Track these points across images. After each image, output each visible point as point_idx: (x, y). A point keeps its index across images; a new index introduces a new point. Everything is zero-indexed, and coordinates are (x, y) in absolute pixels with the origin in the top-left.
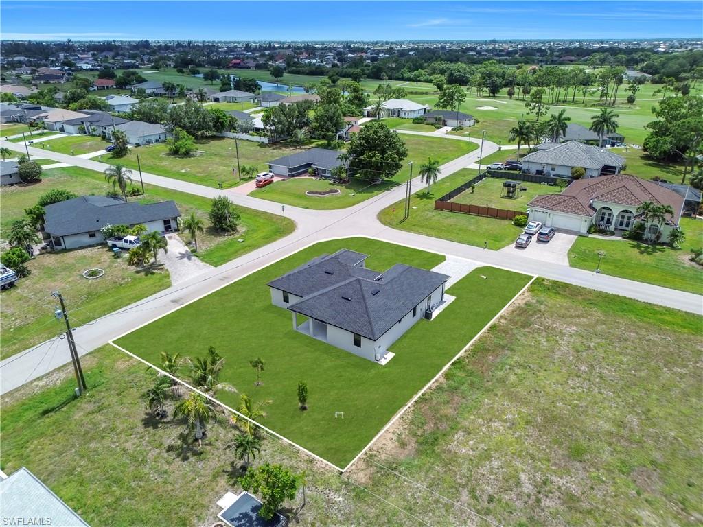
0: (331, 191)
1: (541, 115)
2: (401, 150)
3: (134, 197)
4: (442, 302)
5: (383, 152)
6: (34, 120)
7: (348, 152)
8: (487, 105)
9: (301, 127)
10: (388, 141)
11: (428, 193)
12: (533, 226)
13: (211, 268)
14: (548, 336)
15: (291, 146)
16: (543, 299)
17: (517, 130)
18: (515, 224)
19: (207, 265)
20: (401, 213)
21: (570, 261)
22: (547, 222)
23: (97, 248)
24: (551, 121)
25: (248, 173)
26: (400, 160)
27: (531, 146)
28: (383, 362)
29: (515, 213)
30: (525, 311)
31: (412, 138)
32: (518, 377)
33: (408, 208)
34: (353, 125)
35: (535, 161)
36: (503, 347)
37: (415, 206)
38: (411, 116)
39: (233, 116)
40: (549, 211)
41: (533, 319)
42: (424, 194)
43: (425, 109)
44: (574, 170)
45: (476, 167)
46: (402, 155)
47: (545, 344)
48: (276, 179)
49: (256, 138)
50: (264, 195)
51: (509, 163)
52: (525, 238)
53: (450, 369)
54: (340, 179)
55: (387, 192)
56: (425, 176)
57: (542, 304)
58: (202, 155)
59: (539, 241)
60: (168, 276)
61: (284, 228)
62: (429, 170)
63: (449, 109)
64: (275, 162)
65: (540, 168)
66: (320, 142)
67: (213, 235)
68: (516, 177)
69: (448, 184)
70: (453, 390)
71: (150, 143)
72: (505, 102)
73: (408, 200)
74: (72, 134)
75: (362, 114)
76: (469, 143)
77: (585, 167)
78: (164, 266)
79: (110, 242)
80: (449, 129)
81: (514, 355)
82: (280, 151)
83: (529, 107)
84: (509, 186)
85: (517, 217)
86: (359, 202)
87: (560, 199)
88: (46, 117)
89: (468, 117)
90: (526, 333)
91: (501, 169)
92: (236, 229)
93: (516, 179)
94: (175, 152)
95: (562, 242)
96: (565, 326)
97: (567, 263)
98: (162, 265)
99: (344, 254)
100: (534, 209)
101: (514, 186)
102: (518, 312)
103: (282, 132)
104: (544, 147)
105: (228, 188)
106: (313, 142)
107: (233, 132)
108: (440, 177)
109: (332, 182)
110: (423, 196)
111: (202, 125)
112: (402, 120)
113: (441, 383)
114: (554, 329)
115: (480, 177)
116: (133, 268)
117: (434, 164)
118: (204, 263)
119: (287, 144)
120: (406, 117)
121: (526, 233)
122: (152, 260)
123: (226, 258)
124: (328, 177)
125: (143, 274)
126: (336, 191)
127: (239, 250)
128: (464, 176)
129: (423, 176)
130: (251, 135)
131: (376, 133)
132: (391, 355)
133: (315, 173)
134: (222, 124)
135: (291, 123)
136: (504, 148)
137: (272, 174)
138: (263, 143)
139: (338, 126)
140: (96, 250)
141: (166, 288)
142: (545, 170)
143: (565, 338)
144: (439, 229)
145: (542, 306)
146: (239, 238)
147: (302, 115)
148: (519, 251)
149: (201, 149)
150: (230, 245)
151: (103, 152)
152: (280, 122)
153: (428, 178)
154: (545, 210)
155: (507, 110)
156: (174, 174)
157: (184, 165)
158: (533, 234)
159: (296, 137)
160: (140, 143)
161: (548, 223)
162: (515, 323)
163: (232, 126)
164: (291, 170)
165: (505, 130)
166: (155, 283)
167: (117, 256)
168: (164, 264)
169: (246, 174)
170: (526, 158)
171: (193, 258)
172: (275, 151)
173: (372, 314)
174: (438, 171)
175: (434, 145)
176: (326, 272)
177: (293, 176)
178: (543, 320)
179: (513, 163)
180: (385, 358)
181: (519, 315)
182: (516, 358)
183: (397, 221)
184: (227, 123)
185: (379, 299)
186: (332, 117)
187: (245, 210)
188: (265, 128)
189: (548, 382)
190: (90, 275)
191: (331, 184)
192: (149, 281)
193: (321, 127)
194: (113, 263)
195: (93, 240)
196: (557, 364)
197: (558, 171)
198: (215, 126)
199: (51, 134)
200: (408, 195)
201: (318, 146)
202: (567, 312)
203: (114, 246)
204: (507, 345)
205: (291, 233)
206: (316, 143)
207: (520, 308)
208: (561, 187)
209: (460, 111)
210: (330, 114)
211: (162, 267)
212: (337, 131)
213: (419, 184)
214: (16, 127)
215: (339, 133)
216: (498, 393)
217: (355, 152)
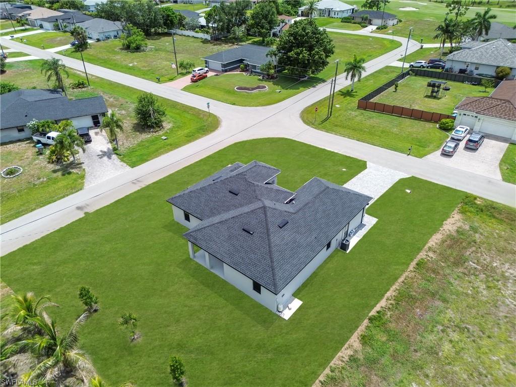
0: (258, 87)
1: (460, 15)
2: (328, 47)
3: (80, 89)
4: (361, 225)
5: (311, 48)
6: (20, 17)
7: (277, 48)
8: (410, 7)
9: (239, 26)
10: (316, 38)
11: (352, 91)
12: (461, 130)
13: (128, 168)
14: (488, 281)
15: (230, 43)
16: (476, 224)
17: (443, 28)
18: (440, 128)
19: (125, 165)
20: (324, 112)
21: (503, 175)
22: (475, 127)
23: (26, 142)
24: (475, 19)
25: (185, 68)
26: (327, 56)
27: (454, 45)
28: (287, 315)
29: (441, 116)
30: (457, 242)
31: (340, 36)
32: (454, 347)
33: (331, 107)
34: (286, 24)
35: (460, 60)
36: (433, 295)
37: (338, 104)
38: (340, 15)
39: (182, 15)
40: (479, 116)
41: (468, 253)
42: (348, 91)
43: (353, 9)
44: (499, 70)
45: (400, 64)
46: (329, 52)
47: (485, 292)
48: (210, 74)
49: (201, 35)
50: (198, 90)
51: (431, 62)
52: (453, 145)
53: (367, 327)
54: (268, 75)
55: (312, 89)
56: (350, 74)
57: (476, 232)
58: (151, 50)
59: (467, 148)
60: (83, 177)
61: (208, 124)
62: (354, 68)
63: (375, 9)
64: (211, 57)
65: (464, 67)
66: (257, 39)
67: (138, 131)
68: (438, 76)
69: (372, 81)
70: (372, 363)
71: (109, 38)
72: (425, 4)
73: (332, 97)
74: (49, 30)
75: (296, 14)
76: (392, 41)
77: (511, 66)
78: (82, 165)
79: (35, 138)
80: (374, 28)
81: (447, 308)
82: (219, 47)
83: (450, 8)
84: (433, 86)
85: (444, 120)
86: (284, 99)
87: (492, 103)
88: (29, 15)
89: (393, 17)
90: (460, 274)
91: (424, 67)
92: (162, 125)
93: (439, 78)
94: (127, 48)
95: (493, 151)
96: (507, 266)
97: (499, 177)
98: (81, 164)
99: (253, 170)
100: (463, 112)
101: (439, 87)
102: (448, 242)
103: (222, 29)
104: (467, 46)
105: (166, 81)
106: (250, 39)
107: (182, 30)
108: (364, 74)
109: (261, 78)
110: (347, 93)
111: (154, 23)
112: (331, 20)
113: (356, 351)
114: (493, 270)
115: (402, 76)
116: (52, 167)
117: (359, 62)
118: (122, 163)
119: (227, 41)
120: (336, 16)
121: (453, 139)
122: (72, 159)
123: (145, 157)
124: (258, 73)
125: (60, 173)
126: (264, 87)
127: (161, 148)
128: (387, 73)
129: (348, 74)
130: (197, 32)
131: (304, 29)
132: (296, 304)
133: (246, 69)
134: (172, 22)
135: (230, 21)
136: (426, 46)
137: (206, 69)
138: (206, 39)
139: (272, 23)
140: (23, 145)
141: (77, 192)
142: (469, 69)
143: (509, 285)
144: (361, 131)
145: (477, 235)
146: (163, 135)
147: (241, 13)
148: (445, 160)
149: (150, 44)
150: (152, 142)
151: (69, 46)
152: (220, 20)
153: (353, 76)
154: (475, 114)
155: (427, 11)
156: (122, 68)
157: (133, 59)
158: (460, 140)
159: (235, 34)
160: (101, 39)
161: (477, 128)
162: (446, 259)
163: (181, 24)
164: (224, 66)
165: (426, 29)
166: (68, 184)
167: (40, 153)
168: (83, 163)
169: (184, 68)
170: (450, 56)
171: (114, 156)
172: (216, 47)
173: (276, 255)
174: (364, 69)
175: (360, 43)
176: (230, 192)
177: (226, 71)
178: (479, 255)
179: (436, 61)
180: (290, 309)
181: (450, 247)
182: (450, 314)
183: (319, 120)
184: (176, 21)
185: (287, 234)
186: (267, 15)
187: (175, 105)
188: (208, 25)
189: (495, 358)
190: (8, 174)
191: (259, 80)
192: (64, 182)
193: (257, 24)
194: (35, 160)
195: (22, 135)
196: (503, 327)
197: (482, 71)
198: (165, 24)
199: (33, 30)
200: (332, 93)
201: (254, 43)
202: (506, 245)
203: (39, 142)
204: (437, 292)
205: (214, 131)
206: (252, 40)
207: (450, 236)
208: (486, 87)
209: (385, 11)
210: (265, 12)
211: (80, 166)
212: (271, 28)
213: (343, 82)
214: (7, 23)
215: (273, 31)
216: (428, 372)
217: (283, 48)
